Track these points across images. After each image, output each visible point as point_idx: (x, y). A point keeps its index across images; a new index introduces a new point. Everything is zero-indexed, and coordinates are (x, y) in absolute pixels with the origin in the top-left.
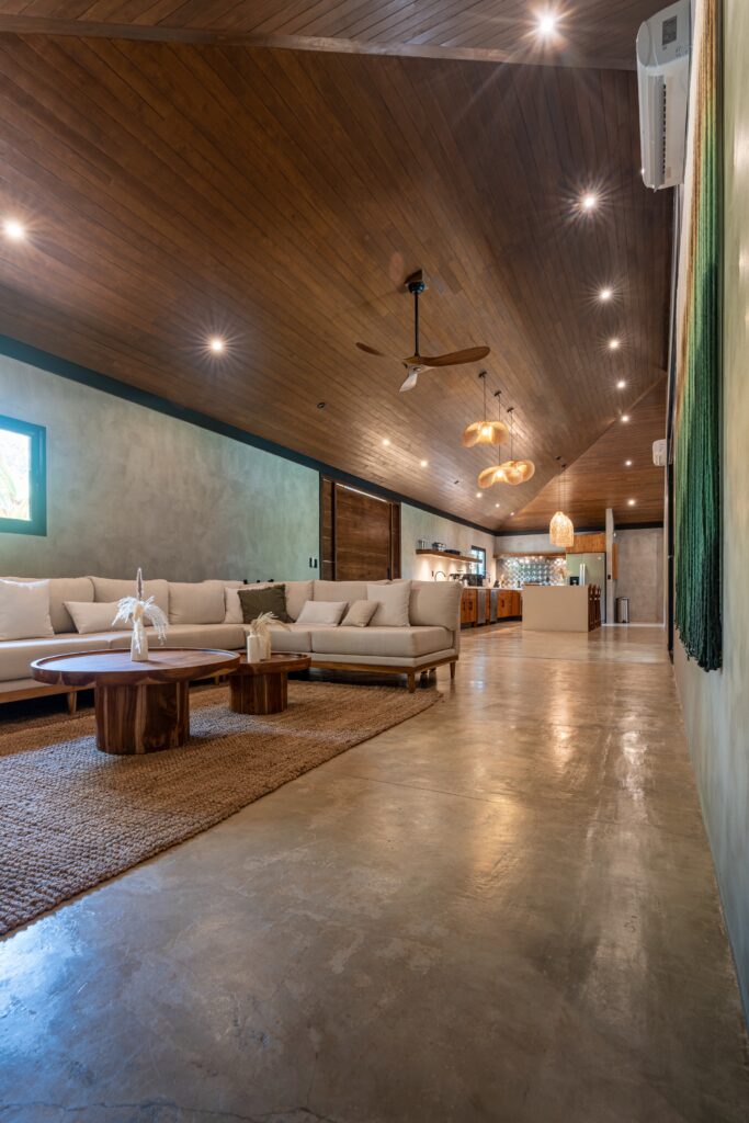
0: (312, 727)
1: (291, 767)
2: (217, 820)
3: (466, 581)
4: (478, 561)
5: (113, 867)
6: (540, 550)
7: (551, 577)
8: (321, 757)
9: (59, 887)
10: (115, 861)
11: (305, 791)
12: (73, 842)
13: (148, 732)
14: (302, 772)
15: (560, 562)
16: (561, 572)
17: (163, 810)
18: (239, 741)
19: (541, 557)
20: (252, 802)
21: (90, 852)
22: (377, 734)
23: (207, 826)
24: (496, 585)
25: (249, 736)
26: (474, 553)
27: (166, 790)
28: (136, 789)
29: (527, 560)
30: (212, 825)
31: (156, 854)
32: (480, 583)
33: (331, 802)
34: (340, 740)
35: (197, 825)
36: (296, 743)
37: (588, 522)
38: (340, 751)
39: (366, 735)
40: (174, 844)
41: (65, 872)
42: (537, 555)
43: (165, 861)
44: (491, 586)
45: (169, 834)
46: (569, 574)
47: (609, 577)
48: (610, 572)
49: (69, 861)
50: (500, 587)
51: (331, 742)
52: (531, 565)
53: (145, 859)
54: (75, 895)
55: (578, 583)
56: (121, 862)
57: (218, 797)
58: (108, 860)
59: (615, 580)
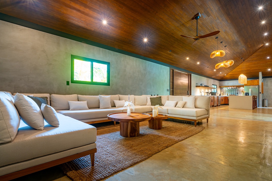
0: (169, 134)
1: (164, 145)
2: (147, 158)
3: (211, 94)
4: (214, 88)
5: (125, 167)
6: (235, 85)
7: (239, 93)
8: (172, 143)
9: (114, 169)
10: (125, 165)
11: (168, 153)
12: (116, 158)
13: (131, 133)
14: (167, 147)
15: (242, 88)
16: (243, 91)
17: (134, 153)
18: (151, 136)
19: (235, 87)
20: (155, 154)
21: (119, 162)
22: (186, 138)
23: (144, 159)
24: (220, 95)
25: (153, 135)
26: (213, 86)
27: (135, 148)
28: (128, 147)
29: (230, 88)
30: (146, 159)
31: (133, 165)
32: (215, 95)
33: (175, 157)
34: (177, 139)
35: (142, 159)
36: (165, 138)
37: (252, 76)
38: (177, 142)
39: (183, 138)
40: (137, 163)
41: (115, 166)
42: (234, 86)
43: (136, 167)
44: (218, 95)
45: (136, 160)
46: (245, 92)
47: (260, 93)
48: (261, 91)
49: (115, 163)
50: (221, 96)
51: (174, 140)
52: (232, 89)
53: (131, 166)
54: (117, 172)
55: (248, 95)
56: (126, 166)
57: (147, 151)
58: (123, 164)
59: (263, 93)
